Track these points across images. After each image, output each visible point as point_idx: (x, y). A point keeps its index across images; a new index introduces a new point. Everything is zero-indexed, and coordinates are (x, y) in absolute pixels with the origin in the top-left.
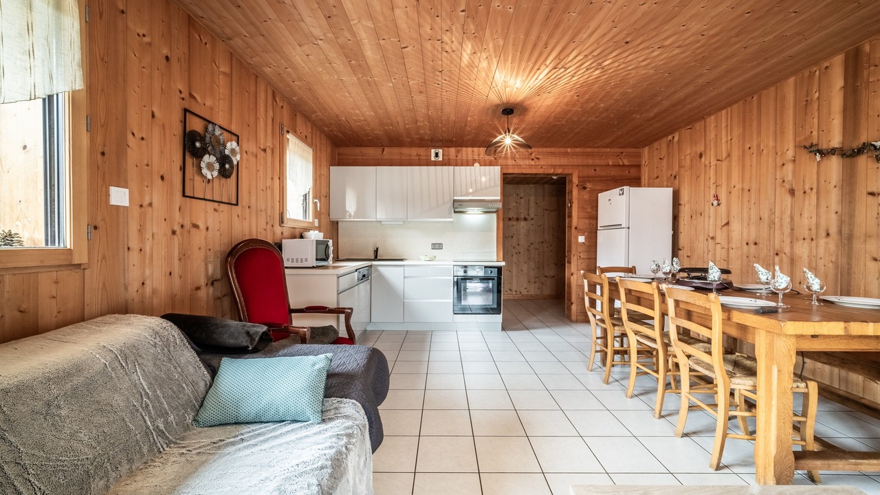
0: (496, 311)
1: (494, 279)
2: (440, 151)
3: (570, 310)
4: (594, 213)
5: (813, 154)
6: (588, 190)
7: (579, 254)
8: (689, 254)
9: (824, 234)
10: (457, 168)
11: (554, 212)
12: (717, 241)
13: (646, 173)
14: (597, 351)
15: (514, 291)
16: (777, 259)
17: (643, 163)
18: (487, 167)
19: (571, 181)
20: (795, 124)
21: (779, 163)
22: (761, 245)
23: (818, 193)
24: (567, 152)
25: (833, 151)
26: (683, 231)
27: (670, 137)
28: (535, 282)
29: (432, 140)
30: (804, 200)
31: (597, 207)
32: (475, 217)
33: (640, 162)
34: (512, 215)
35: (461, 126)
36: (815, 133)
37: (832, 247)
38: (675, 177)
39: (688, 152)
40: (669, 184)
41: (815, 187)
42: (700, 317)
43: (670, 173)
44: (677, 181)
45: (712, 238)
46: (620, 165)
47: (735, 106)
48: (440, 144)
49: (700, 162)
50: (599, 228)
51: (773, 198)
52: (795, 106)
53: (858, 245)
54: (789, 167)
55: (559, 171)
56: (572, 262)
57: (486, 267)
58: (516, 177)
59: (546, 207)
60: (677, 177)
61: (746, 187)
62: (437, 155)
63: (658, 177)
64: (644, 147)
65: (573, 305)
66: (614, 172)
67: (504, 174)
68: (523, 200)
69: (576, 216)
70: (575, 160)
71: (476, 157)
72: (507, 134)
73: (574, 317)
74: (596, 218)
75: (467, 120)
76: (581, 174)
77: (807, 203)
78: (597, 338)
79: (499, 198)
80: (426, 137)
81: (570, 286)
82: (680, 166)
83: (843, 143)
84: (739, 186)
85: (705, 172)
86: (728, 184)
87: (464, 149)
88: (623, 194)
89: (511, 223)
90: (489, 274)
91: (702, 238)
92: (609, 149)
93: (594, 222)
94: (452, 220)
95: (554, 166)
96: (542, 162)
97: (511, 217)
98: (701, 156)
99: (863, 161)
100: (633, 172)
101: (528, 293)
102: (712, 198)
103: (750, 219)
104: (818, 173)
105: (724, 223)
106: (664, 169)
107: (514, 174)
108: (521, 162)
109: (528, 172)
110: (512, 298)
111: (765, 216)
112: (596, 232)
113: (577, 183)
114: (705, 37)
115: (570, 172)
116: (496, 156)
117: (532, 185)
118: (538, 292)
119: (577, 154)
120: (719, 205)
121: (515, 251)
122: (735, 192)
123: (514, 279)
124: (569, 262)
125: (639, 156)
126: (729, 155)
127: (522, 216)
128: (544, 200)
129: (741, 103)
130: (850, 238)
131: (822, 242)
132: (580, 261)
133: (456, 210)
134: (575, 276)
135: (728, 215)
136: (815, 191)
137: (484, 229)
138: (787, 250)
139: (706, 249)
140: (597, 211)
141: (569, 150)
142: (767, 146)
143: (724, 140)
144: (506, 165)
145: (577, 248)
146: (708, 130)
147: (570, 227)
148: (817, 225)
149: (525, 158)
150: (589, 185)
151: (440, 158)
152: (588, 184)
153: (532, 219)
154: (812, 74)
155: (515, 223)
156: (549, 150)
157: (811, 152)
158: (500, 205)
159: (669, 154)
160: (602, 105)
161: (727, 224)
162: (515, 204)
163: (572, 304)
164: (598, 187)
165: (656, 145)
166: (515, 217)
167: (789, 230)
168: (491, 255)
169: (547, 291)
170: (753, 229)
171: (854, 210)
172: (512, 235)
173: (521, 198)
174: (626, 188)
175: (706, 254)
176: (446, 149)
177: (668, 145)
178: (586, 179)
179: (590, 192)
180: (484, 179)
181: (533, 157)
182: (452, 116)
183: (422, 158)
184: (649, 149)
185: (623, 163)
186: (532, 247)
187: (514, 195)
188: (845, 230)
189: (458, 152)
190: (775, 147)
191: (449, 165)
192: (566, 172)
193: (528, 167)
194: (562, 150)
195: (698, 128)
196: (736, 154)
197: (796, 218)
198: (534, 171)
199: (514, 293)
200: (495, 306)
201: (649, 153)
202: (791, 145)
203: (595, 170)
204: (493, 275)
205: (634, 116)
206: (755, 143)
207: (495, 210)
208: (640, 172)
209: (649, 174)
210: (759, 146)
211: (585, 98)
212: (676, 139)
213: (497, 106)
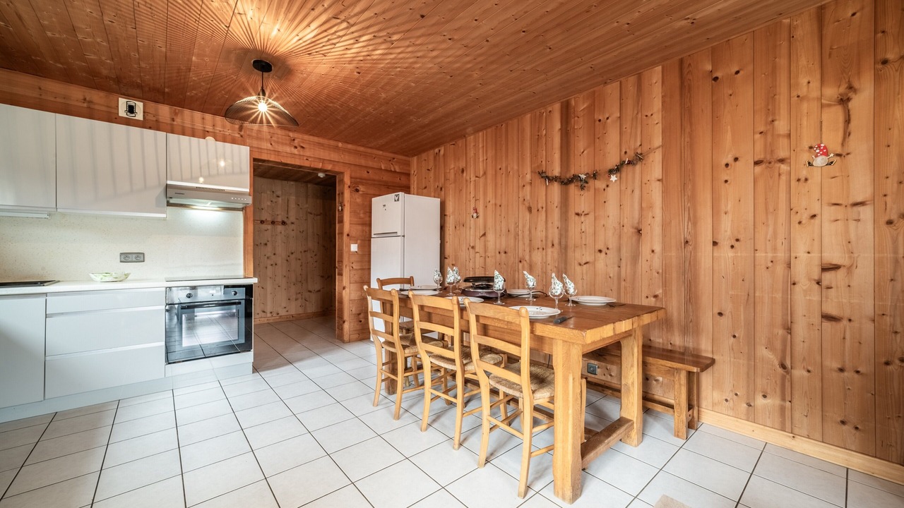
0: (246, 347)
1: (240, 303)
2: (139, 106)
3: (341, 329)
4: (368, 219)
5: (543, 180)
6: (361, 193)
7: (351, 265)
8: (454, 263)
9: (551, 245)
10: (173, 137)
11: (319, 217)
12: (477, 251)
13: (415, 183)
14: (383, 381)
15: (268, 312)
16: (521, 265)
17: (412, 172)
18: (228, 145)
19: (342, 181)
20: (531, 153)
21: (521, 184)
22: (509, 254)
23: (546, 211)
24: (337, 147)
25: (555, 179)
26: (448, 240)
27: (437, 150)
28: (296, 300)
29: (118, 80)
30: (538, 217)
31: (371, 213)
32: (205, 214)
33: (410, 171)
34: (265, 216)
35: (179, 69)
36: (544, 162)
37: (556, 255)
38: (441, 189)
39: (452, 166)
40: (436, 195)
41: (544, 206)
42: (496, 331)
43: (437, 184)
44: (443, 193)
45: (473, 247)
46: (391, 171)
47: (489, 130)
48: (137, 92)
49: (462, 176)
50: (373, 236)
51: (517, 213)
52: (531, 139)
53: (570, 254)
54: (528, 188)
55: (329, 167)
56: (344, 274)
57: (226, 287)
58: (272, 167)
59: (309, 210)
60: (443, 189)
61: (499, 203)
62: (131, 109)
63: (426, 188)
64: (413, 156)
65: (346, 323)
66: (386, 177)
67: (255, 160)
68: (280, 199)
69: (348, 222)
70: (347, 157)
71: (209, 128)
72: (261, 97)
73: (346, 338)
74: (370, 225)
75: (190, 60)
76: (353, 175)
77: (539, 219)
78: (383, 364)
79: (248, 190)
80: (105, 72)
81: (341, 302)
82: (446, 179)
83: (561, 173)
84: (493, 202)
85: (467, 186)
86: (485, 199)
87: (187, 112)
88: (398, 200)
89: (264, 226)
90: (231, 296)
91: (464, 247)
92: (381, 152)
93: (367, 229)
94: (164, 216)
95: (323, 160)
96: (308, 153)
97: (264, 219)
98: (463, 171)
99: (573, 188)
100: (403, 180)
101: (287, 314)
102: (472, 211)
103: (501, 230)
104: (546, 195)
105: (481, 234)
106: (432, 180)
107: (268, 161)
108: (280, 148)
109: (289, 162)
110: (266, 322)
111: (512, 228)
112: (370, 240)
113: (349, 184)
114: (489, 43)
115: (341, 170)
116: (242, 133)
117: (292, 183)
118: (301, 311)
119: (349, 152)
120: (477, 217)
121: (269, 262)
122: (490, 207)
123: (269, 297)
124: (341, 274)
125: (408, 164)
126: (485, 173)
127: (279, 219)
128: (307, 202)
129: (494, 128)
130: (566, 248)
131: (550, 250)
132: (353, 272)
133: (172, 201)
134: (347, 290)
135: (485, 227)
136: (544, 209)
137: (222, 233)
138: (527, 258)
139: (468, 257)
140: (370, 217)
141: (340, 145)
142: (513, 168)
143: (481, 160)
144: (258, 148)
145: (349, 258)
146: (468, 148)
147: (341, 233)
148: (546, 237)
149: (286, 144)
150: (361, 188)
151: (139, 116)
152: (360, 186)
153: (292, 223)
154: (541, 114)
155: (269, 227)
156: (316, 139)
157: (542, 177)
158: (249, 200)
159: (435, 166)
160: (383, 95)
161: (484, 235)
162: (269, 203)
163: (344, 322)
164: (371, 191)
165: (424, 156)
166: (270, 219)
167: (528, 241)
168: (238, 270)
169: (312, 308)
170: (503, 239)
171: (568, 226)
172: (265, 242)
173: (278, 197)
174: (401, 194)
175: (468, 262)
176: (151, 105)
177: (435, 157)
178: (358, 180)
179: (362, 195)
180: (222, 164)
181: (296, 145)
182: (160, 43)
183: (97, 107)
184: (418, 159)
185: (395, 169)
186: (293, 257)
187: (268, 192)
188: (563, 243)
189: (176, 114)
190: (518, 171)
191: (158, 129)
192: (337, 169)
193: (289, 155)
194: (332, 143)
195: (460, 145)
196: (490, 173)
197: (533, 231)
198: (297, 162)
199: (269, 315)
200: (242, 341)
201: (418, 162)
202: (529, 171)
203: (368, 172)
204: (238, 297)
205: (411, 117)
206: (504, 165)
207: (240, 206)
208: (409, 180)
209: (418, 184)
210: (507, 167)
211: (367, 79)
212: (442, 152)
213: (246, 51)
